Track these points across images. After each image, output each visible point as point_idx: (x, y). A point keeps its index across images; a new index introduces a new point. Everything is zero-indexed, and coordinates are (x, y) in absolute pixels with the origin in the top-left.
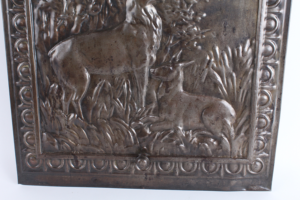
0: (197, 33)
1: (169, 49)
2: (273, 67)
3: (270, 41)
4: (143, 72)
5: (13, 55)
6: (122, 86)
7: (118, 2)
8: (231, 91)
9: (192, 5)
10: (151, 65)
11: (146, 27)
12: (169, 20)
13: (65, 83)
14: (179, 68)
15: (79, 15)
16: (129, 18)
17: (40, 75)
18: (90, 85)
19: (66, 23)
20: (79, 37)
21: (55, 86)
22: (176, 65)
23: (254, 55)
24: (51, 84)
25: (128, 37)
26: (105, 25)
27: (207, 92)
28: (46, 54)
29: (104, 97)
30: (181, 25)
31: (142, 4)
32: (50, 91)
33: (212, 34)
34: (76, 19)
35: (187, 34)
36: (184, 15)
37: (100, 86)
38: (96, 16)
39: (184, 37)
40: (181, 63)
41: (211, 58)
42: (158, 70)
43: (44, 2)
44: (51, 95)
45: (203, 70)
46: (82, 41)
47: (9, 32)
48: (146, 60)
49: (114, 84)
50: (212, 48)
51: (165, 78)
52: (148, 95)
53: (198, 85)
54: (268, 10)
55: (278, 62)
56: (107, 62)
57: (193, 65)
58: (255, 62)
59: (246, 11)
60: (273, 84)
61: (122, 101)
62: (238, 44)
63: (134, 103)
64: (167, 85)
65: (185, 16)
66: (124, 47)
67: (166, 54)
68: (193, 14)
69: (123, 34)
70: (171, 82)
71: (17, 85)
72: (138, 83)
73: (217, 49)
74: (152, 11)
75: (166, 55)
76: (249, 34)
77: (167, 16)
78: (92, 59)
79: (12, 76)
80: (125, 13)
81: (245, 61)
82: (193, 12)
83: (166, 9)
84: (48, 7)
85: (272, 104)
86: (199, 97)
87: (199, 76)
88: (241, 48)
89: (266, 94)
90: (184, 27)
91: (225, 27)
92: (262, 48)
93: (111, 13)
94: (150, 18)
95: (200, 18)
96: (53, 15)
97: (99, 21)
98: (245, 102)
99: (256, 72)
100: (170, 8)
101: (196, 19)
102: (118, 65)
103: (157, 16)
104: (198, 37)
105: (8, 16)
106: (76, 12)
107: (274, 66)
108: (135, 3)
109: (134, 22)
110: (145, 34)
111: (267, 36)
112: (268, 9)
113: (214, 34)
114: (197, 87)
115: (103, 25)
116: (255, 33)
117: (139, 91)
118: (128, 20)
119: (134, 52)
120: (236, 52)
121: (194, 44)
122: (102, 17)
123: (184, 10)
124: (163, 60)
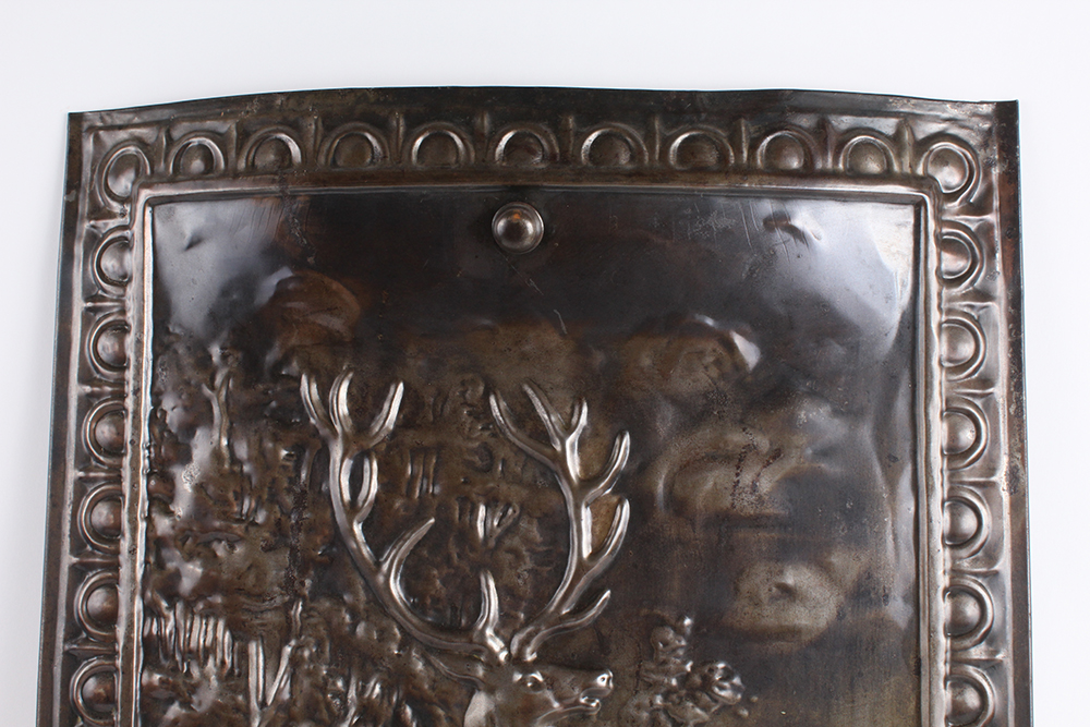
7: (438, 717)
31: (519, 724)
43: (184, 711)
108: (496, 720)
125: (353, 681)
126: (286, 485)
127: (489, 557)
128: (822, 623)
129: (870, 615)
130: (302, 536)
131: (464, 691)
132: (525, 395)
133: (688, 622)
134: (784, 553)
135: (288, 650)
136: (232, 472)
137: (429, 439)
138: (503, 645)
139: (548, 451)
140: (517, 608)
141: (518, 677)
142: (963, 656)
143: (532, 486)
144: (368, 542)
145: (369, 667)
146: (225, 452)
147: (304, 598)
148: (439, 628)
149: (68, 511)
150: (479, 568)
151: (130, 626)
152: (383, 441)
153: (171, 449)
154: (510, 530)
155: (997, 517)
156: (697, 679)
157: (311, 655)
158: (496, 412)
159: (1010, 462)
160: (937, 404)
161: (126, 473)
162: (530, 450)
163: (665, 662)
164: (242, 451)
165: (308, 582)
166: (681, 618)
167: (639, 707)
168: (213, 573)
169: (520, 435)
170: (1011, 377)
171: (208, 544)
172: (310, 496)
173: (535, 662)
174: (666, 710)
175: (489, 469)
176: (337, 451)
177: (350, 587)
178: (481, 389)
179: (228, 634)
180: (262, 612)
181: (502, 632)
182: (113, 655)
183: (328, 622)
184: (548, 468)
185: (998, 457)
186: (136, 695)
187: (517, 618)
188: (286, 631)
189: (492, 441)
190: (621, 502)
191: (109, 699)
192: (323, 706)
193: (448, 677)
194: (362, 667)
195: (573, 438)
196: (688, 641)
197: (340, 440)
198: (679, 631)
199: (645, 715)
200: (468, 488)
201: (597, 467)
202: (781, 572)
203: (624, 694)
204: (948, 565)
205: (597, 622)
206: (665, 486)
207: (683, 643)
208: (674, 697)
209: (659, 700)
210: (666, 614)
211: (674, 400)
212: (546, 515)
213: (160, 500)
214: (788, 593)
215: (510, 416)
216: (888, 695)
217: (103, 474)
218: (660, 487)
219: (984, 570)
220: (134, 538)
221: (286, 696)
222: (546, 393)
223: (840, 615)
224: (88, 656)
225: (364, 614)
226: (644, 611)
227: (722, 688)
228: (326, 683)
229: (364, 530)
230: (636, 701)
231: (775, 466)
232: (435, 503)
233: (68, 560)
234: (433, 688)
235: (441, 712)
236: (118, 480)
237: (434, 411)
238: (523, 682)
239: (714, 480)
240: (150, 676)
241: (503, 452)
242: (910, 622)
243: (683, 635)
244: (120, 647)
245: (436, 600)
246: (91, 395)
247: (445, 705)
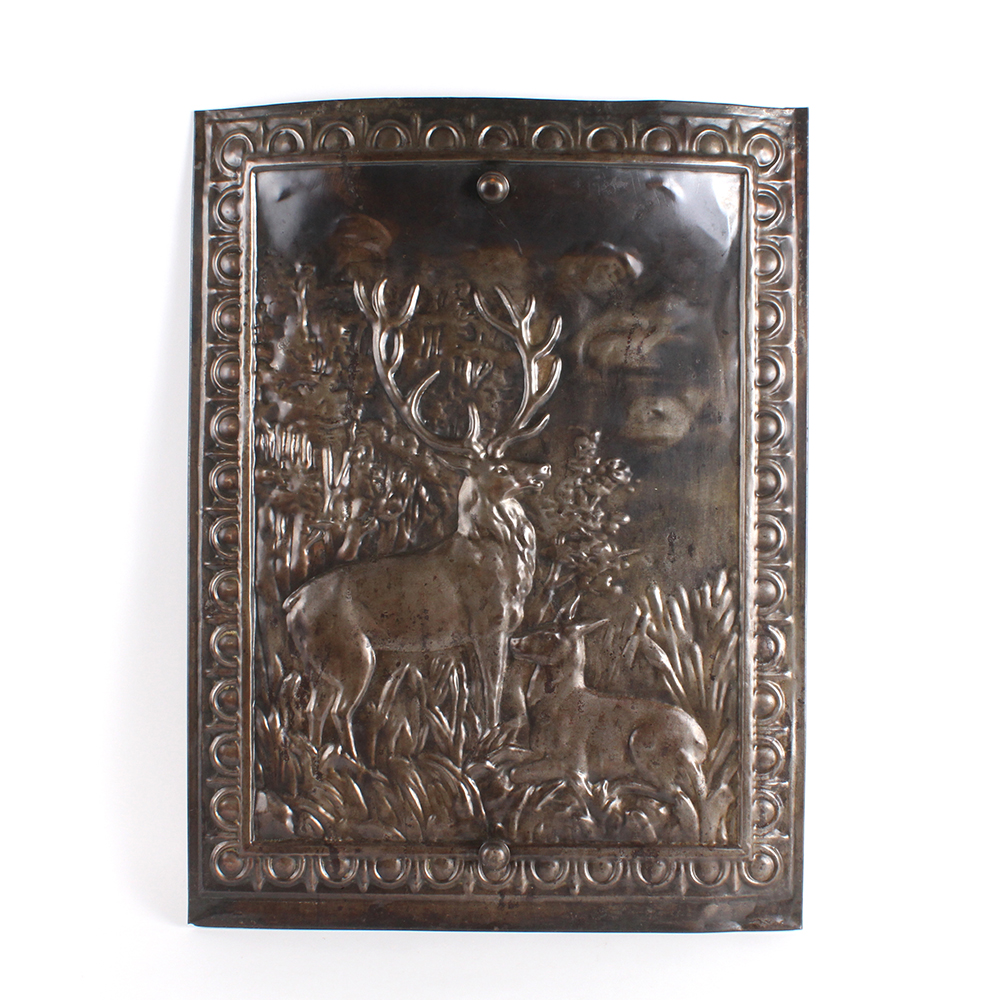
0: (613, 558)
1: (552, 593)
2: (782, 630)
3: (770, 572)
4: (495, 645)
5: (203, 608)
6: (447, 677)
7: (443, 494)
8: (693, 685)
9: (598, 499)
10: (514, 629)
11: (502, 546)
12: (550, 530)
13: (319, 671)
14: (576, 635)
15: (356, 519)
16: (465, 527)
17: (261, 654)
18: (374, 675)
19: (327, 537)
20: (355, 568)
21: (294, 679)
22: (567, 628)
23: (738, 604)
24: (286, 675)
25: (463, 569)
26: (412, 541)
27: (638, 690)
28: (279, 604)
29: (406, 704)
30: (578, 540)
31: (493, 496)
32: (283, 690)
33: (643, 559)
34: (350, 528)
35: (591, 560)
36: (583, 518)
37: (397, 677)
38: (393, 522)
39: (583, 566)
40: (579, 624)
41: (644, 612)
42: (528, 640)
43: (282, 493)
44: (284, 700)
45: (628, 639)
46: (361, 577)
47: (200, 558)
48: (502, 617)
49: (429, 673)
50: (646, 590)
51: (544, 659)
52: (507, 697)
53: (618, 673)
54: (759, 508)
55: (790, 619)
56: (414, 622)
57: (605, 627)
58: (741, 620)
59: (714, 511)
60: (784, 669)
61: (446, 713)
62: (701, 581)
63: (473, 717)
64: (548, 673)
65: (585, 521)
66: (453, 588)
67: (544, 605)
68: (602, 518)
69: (451, 561)
70: (558, 667)
71: (208, 676)
72: (483, 671)
73: (657, 592)
74: (514, 511)
75: (546, 608)
76: (723, 558)
77: (546, 522)
78: (383, 615)
79: (196, 655)
80: (457, 516)
81: (719, 616)
82: (602, 514)
83: (545, 506)
84: (288, 503)
85: (786, 714)
86: (622, 702)
87: (620, 651)
88: (708, 589)
89: (771, 692)
90: (583, 543)
91: (671, 544)
92: (753, 588)
93: (426, 516)
94: (510, 526)
95: (617, 526)
96: (299, 521)
97: (401, 534)
98: (724, 710)
99: (745, 642)
100: (553, 505)
101: (608, 527)
102: (440, 630)
103: (525, 523)
104: (614, 565)
105: (201, 521)
106: (349, 513)
107: (784, 628)
108: (479, 494)
109: (475, 534)
110: (500, 560)
111: (763, 562)
112: (759, 504)
113: (648, 559)
114: (615, 679)
115: (409, 541)
116: (735, 555)
117: (486, 690)
118: (463, 530)
119: (475, 601)
120: (698, 599)
121: (606, 581)
122: (407, 525)
123: (583, 508)
124: (538, 618)
125: (389, 472)
126: (345, 350)
127: (473, 395)
128: (680, 434)
129: (710, 429)
130: (356, 382)
131: (459, 477)
132: (497, 293)
133: (597, 434)
134: (657, 391)
135: (347, 454)
136: (311, 343)
137: (436, 321)
138: (482, 448)
139: (511, 328)
140: (491, 426)
141: (492, 468)
142: (766, 454)
143: (501, 350)
144: (398, 385)
145: (399, 463)
146: (306, 330)
147: (357, 421)
148: (442, 438)
149: (204, 369)
150: (467, 401)
151: (246, 440)
152: (406, 322)
153: (270, 329)
154: (488, 378)
155: (789, 369)
156: (603, 469)
157: (362, 456)
158: (478, 304)
159: (797, 336)
160: (754, 299)
161: (242, 343)
162: (499, 328)
163: (583, 459)
164: (316, 330)
165: (360, 412)
166: (594, 431)
167: (567, 486)
168: (301, 407)
169: (493, 318)
170: (799, 282)
171: (295, 389)
172: (360, 357)
173: (502, 458)
174: (583, 488)
175: (474, 339)
176: (377, 329)
177: (386, 414)
178: (468, 289)
179: (309, 443)
180: (331, 430)
181: (482, 441)
182: (236, 458)
183: (373, 436)
184: (511, 339)
185: (791, 332)
186: (252, 484)
187: (491, 432)
188: (347, 443)
189: (475, 322)
190: (556, 360)
191: (235, 486)
192: (370, 488)
193: (448, 469)
194: (394, 463)
195: (527, 319)
196: (598, 445)
197: (379, 322)
198: (592, 439)
199: (571, 491)
200: (460, 351)
201: (541, 338)
202: (655, 403)
203: (558, 479)
204: (758, 398)
205: (541, 434)
206: (584, 349)
207: (595, 447)
208: (589, 480)
209: (579, 482)
210: (584, 429)
211: (590, 296)
212: (509, 368)
213: (264, 361)
214: (660, 416)
215: (487, 306)
216: (720, 478)
217: (226, 345)
218: (581, 350)
219: (780, 401)
220: (248, 385)
221: (346, 482)
222: (509, 291)
223: (692, 429)
224: (219, 459)
225: (395, 431)
226: (571, 427)
227: (618, 474)
228: (372, 473)
229: (395, 378)
230: (565, 483)
231: (652, 337)
232: (440, 360)
233: (205, 399)
234: (439, 476)
235: (444, 491)
236: (237, 348)
237: (439, 304)
238: (495, 470)
239: (613, 347)
240: (260, 471)
241: (482, 329)
242: (735, 433)
243: (595, 441)
244: (240, 453)
245: (441, 421)
246: (218, 295)
247: (447, 487)
